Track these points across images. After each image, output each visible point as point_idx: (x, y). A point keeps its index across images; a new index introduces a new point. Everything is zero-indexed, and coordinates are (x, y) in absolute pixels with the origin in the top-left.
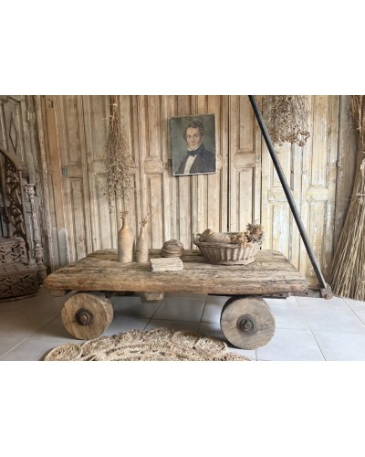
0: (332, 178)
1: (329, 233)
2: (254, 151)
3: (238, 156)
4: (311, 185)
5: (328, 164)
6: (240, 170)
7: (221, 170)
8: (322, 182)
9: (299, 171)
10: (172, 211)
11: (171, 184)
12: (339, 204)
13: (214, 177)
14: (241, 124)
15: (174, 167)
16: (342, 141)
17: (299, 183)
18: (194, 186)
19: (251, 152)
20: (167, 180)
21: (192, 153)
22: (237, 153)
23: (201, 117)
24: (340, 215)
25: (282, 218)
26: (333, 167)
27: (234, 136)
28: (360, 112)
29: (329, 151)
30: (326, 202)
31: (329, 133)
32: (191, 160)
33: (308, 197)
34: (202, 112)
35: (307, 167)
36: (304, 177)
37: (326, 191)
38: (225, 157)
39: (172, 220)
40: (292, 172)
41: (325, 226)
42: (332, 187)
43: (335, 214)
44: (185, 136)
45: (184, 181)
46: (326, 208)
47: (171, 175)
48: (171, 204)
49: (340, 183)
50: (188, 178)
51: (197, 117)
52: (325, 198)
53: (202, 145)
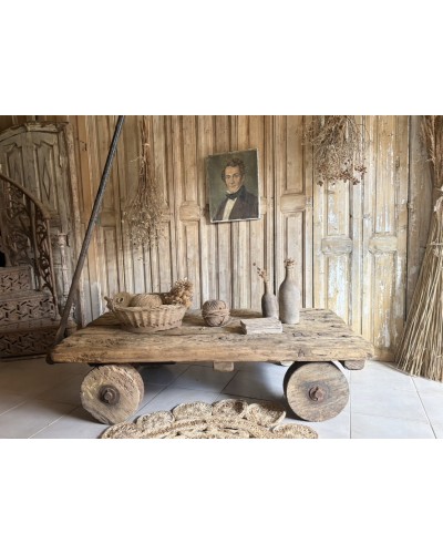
0: (403, 223)
1: (400, 293)
2: (303, 192)
3: (286, 199)
4: (375, 233)
5: (396, 205)
6: (287, 215)
7: (265, 215)
8: (389, 228)
9: (360, 215)
10: (210, 264)
11: (209, 232)
12: (411, 255)
13: (257, 224)
14: (288, 160)
15: (212, 212)
16: (413, 176)
17: (360, 229)
18: (235, 235)
19: (300, 193)
20: (204, 228)
21: (232, 196)
22: (284, 195)
23: (241, 154)
24: (413, 270)
25: (339, 273)
26: (403, 210)
27: (280, 174)
28: (432, 139)
29: (397, 189)
30: (395, 253)
31: (397, 167)
32: (230, 205)
33: (371, 247)
34: (243, 147)
35: (369, 210)
36: (366, 222)
37: (394, 240)
38: (270, 200)
39: (210, 274)
40: (351, 216)
41: (394, 283)
42: (402, 234)
43: (406, 268)
44: (223, 176)
45: (224, 229)
46: (394, 260)
47: (208, 223)
48: (210, 256)
49: (412, 229)
50: (228, 226)
51: (237, 154)
52: (393, 248)
53: (243, 187)
